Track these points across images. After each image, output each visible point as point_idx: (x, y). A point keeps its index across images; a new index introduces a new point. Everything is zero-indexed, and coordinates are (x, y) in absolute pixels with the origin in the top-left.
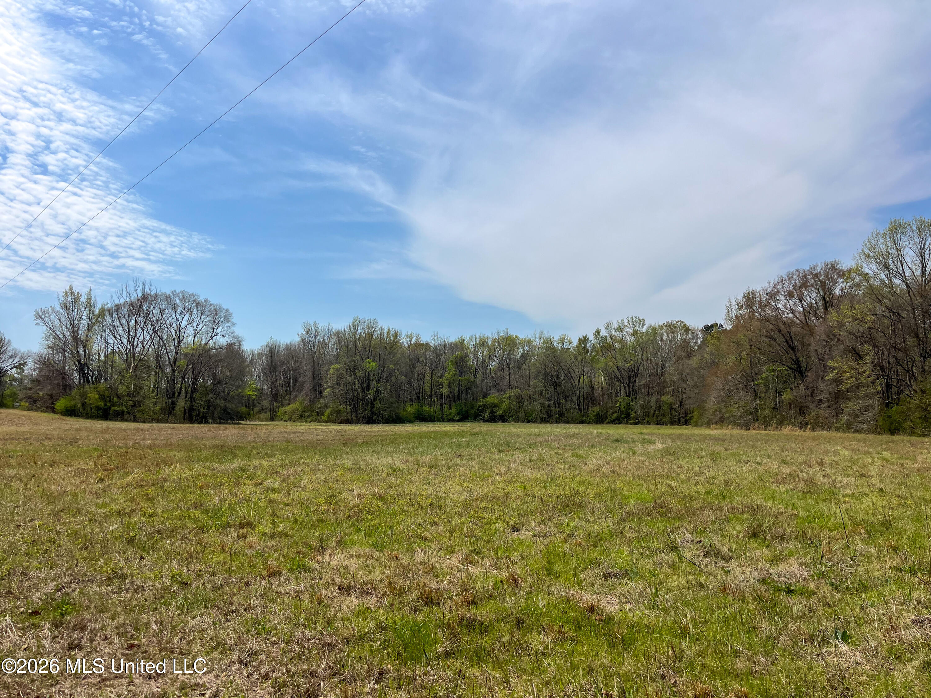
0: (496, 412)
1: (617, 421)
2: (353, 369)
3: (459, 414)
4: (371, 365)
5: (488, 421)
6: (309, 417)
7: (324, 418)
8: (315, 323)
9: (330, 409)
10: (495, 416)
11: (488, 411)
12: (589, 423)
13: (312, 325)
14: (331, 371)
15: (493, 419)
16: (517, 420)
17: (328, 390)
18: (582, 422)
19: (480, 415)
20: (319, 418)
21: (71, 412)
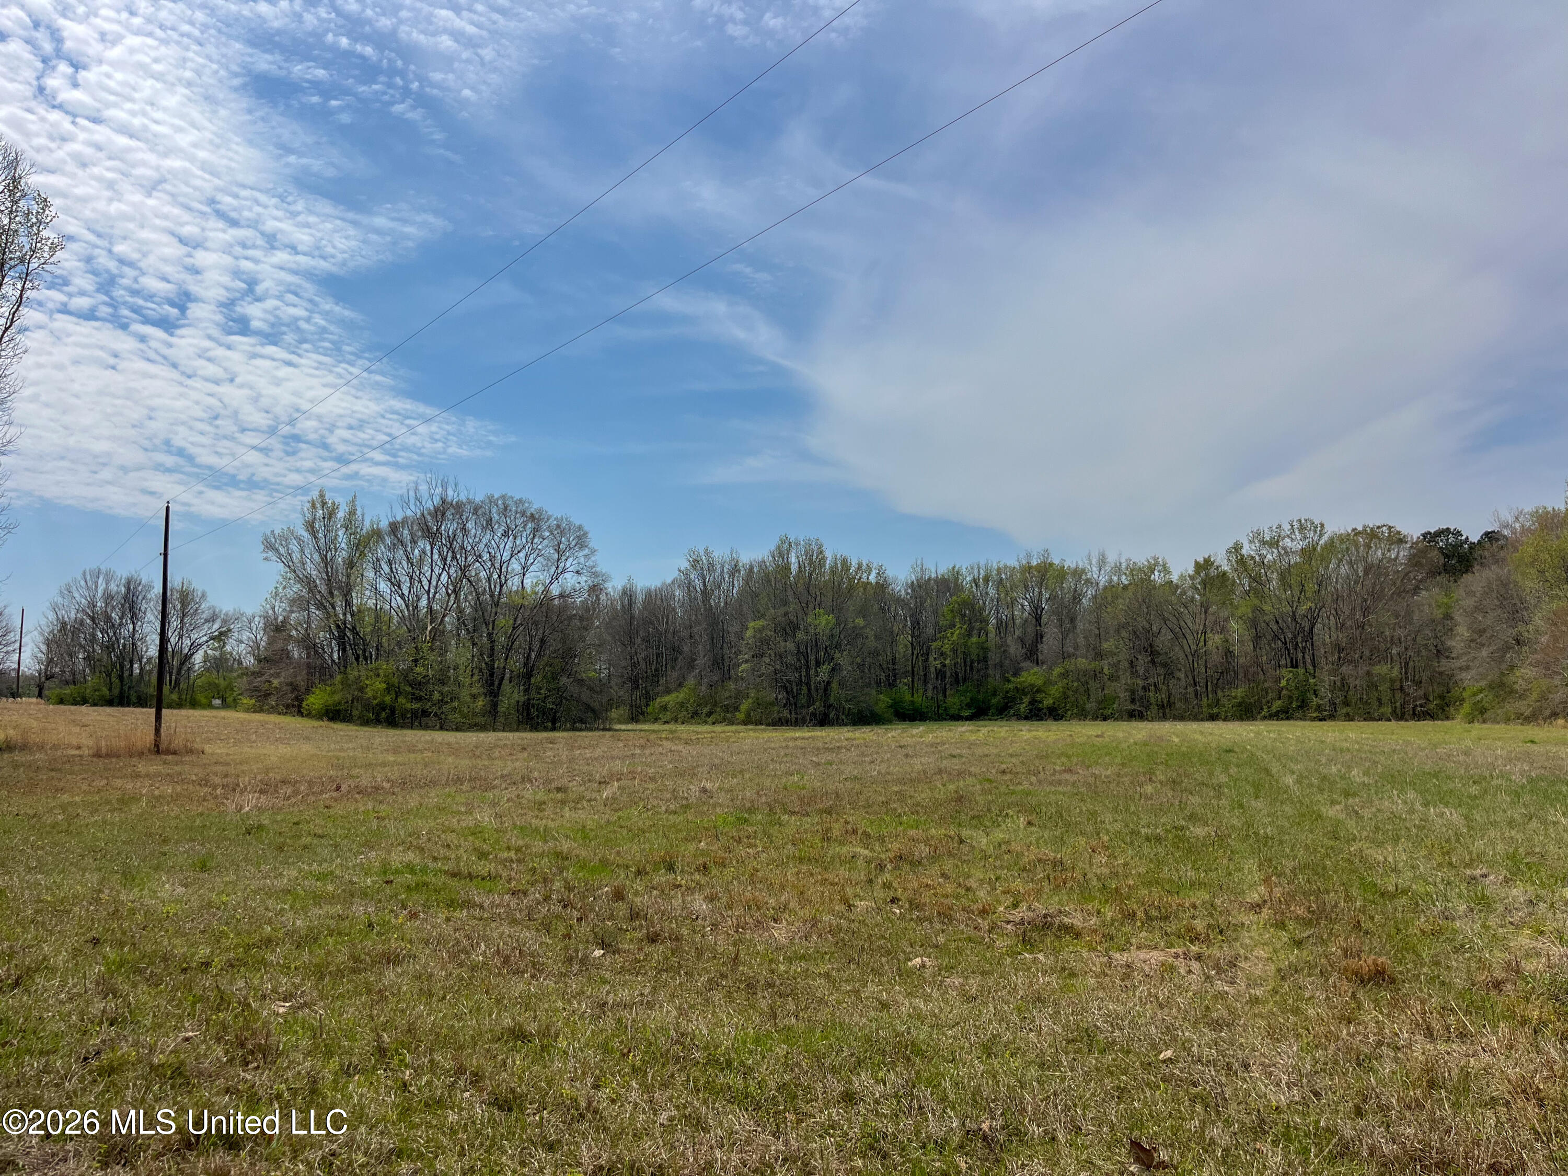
0: (1040, 702)
1: (1285, 714)
2: (789, 628)
3: (969, 706)
4: (822, 621)
5: (1026, 718)
6: (710, 714)
7: (740, 716)
8: (706, 549)
9: (750, 700)
10: (1040, 710)
11: (1026, 700)
12: (1225, 719)
13: (702, 553)
14: (749, 633)
15: (1036, 714)
16: (1083, 715)
17: (744, 666)
18: (1213, 718)
19: (1011, 707)
20: (729, 715)
21: (334, 714)
